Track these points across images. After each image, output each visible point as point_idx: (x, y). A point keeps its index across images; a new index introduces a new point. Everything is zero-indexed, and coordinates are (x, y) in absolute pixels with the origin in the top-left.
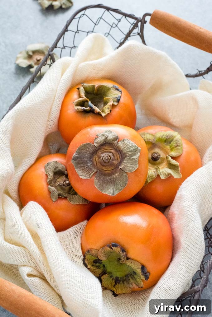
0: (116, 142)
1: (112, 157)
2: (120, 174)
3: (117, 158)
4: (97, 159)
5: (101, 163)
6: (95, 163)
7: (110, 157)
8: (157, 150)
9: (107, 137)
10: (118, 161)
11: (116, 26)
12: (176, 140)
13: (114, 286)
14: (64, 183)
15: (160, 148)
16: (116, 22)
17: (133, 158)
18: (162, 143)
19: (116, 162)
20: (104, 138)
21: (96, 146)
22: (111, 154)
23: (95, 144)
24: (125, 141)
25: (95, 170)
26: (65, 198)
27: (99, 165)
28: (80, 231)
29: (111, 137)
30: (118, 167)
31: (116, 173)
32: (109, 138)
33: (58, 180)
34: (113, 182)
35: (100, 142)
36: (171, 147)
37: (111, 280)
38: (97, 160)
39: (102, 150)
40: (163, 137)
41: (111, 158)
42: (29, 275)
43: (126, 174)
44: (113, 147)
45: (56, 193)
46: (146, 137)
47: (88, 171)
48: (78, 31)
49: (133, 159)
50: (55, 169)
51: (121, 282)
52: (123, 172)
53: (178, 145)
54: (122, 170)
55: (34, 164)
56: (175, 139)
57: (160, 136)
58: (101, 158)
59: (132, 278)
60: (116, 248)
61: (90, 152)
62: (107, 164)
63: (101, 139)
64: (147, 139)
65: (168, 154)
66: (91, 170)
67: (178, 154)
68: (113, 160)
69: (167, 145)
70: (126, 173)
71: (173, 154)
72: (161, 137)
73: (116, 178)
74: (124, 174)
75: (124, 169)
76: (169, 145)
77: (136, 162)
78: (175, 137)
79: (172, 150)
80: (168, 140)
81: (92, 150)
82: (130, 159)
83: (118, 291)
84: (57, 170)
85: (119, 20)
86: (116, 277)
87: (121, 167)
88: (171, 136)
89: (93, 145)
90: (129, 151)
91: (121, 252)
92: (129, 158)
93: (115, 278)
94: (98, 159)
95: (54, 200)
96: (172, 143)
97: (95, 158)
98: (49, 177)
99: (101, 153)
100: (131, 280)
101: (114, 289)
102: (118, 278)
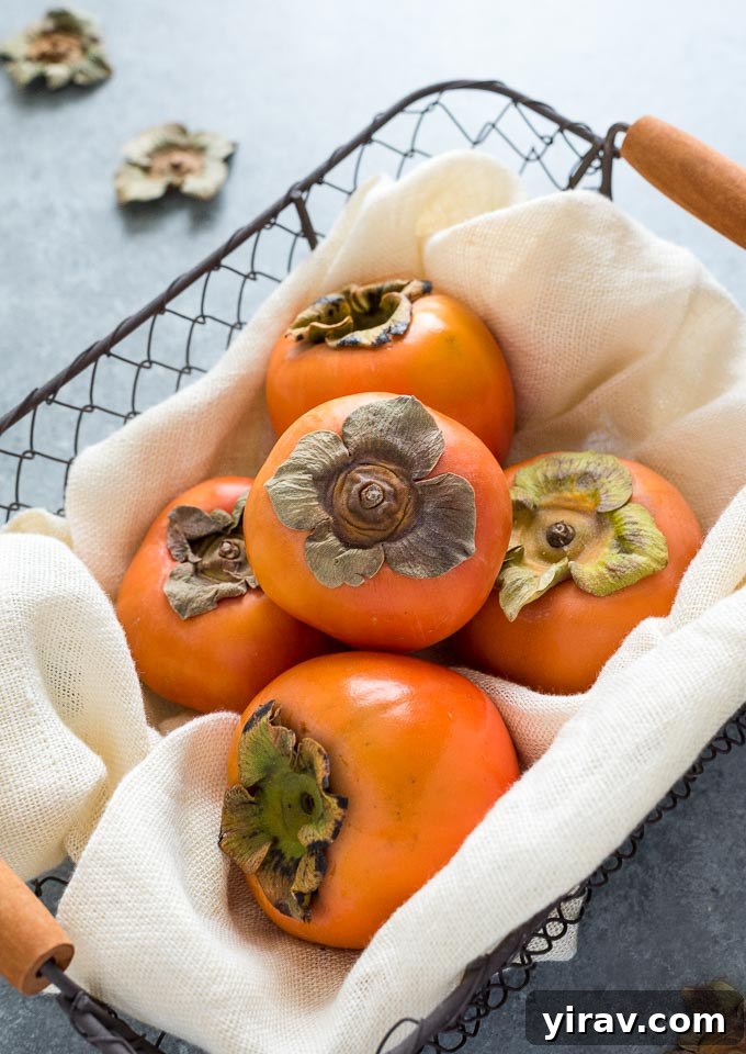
11: (538, 158)
16: (540, 147)
48: (413, 151)
85: (548, 140)
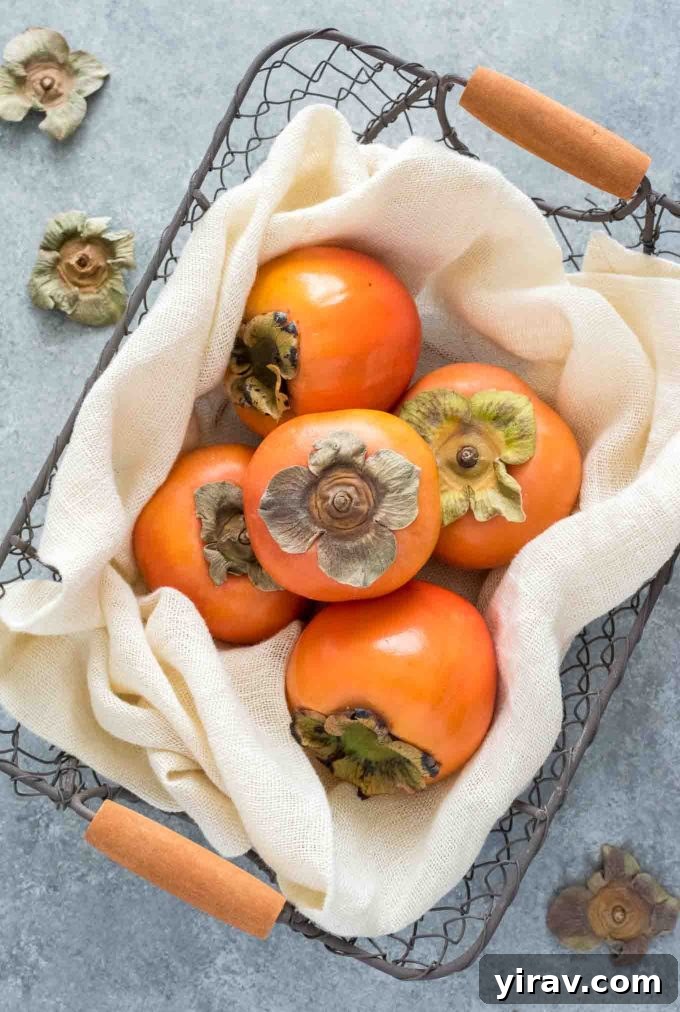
0: (360, 460)
1: (355, 496)
2: (376, 534)
3: (367, 497)
4: (319, 503)
5: (329, 513)
6: (315, 512)
7: (349, 496)
8: (472, 439)
9: (338, 451)
10: (369, 505)
12: (521, 421)
13: (362, 778)
14: (242, 536)
15: (480, 432)
17: (404, 493)
18: (488, 423)
19: (364, 508)
20: (331, 452)
21: (314, 472)
22: (350, 490)
23: (312, 468)
24: (382, 456)
25: (318, 530)
26: (245, 575)
27: (324, 516)
28: (283, 655)
29: (347, 448)
30: (371, 519)
31: (368, 532)
32: (342, 452)
33: (227, 527)
34: (362, 554)
35: (324, 463)
36: (507, 436)
37: (354, 764)
38: (319, 506)
39: (330, 480)
40: (491, 409)
41: (351, 499)
42: (172, 775)
43: (391, 534)
44: (355, 471)
45: (224, 565)
46: (449, 404)
47: (301, 532)
49: (405, 497)
50: (219, 504)
51: (377, 773)
52: (384, 529)
53: (524, 436)
54: (382, 525)
55: (166, 484)
56: (518, 417)
57: (483, 404)
58: (330, 502)
59: (401, 771)
60: (366, 720)
61: (300, 488)
62: (344, 514)
63: (324, 456)
64: (452, 409)
65: (500, 454)
66: (308, 529)
67: (522, 457)
68: (357, 504)
69: (498, 427)
70: (391, 531)
71: (511, 455)
72: (485, 408)
73: (368, 546)
74: (386, 534)
75: (384, 522)
76: (503, 428)
77: (412, 502)
78: (519, 411)
79: (509, 443)
80: (502, 418)
81: (304, 481)
82: (396, 499)
83: (370, 788)
84: (225, 504)
86: (366, 760)
87: (377, 518)
88: (509, 408)
89: (305, 469)
90: (393, 479)
91: (377, 728)
92: (394, 495)
93: (363, 760)
94: (322, 504)
95: (218, 581)
96: (511, 424)
97: (315, 501)
98: (205, 527)
99: (328, 490)
100: (399, 775)
101: (362, 785)
102: (370, 762)
